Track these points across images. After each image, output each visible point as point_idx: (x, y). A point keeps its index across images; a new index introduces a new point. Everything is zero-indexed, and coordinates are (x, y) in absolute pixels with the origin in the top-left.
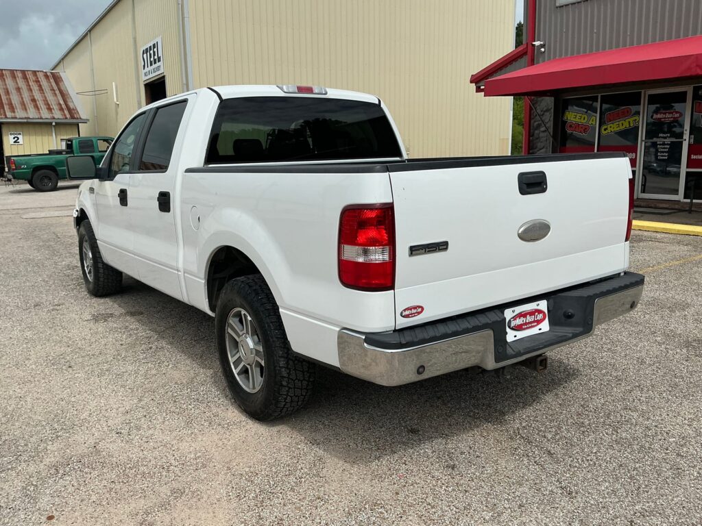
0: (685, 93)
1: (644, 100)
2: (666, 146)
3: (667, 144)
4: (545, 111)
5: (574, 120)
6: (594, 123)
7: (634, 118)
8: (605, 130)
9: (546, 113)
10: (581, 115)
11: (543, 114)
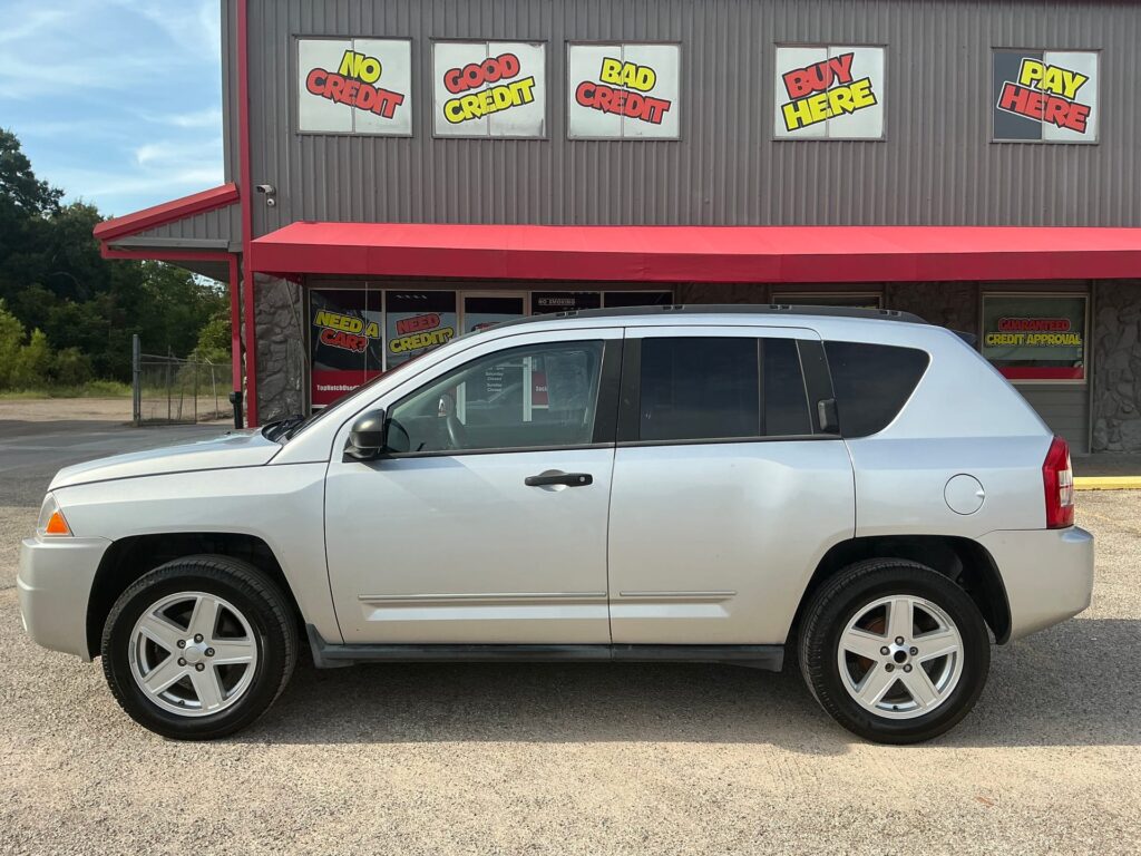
0: (520, 301)
1: (460, 304)
2: (499, 374)
3: (500, 371)
4: (279, 308)
5: (336, 326)
6: (375, 334)
7: (445, 331)
8: (397, 345)
9: (280, 311)
10: (348, 319)
11: (274, 313)
